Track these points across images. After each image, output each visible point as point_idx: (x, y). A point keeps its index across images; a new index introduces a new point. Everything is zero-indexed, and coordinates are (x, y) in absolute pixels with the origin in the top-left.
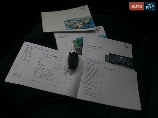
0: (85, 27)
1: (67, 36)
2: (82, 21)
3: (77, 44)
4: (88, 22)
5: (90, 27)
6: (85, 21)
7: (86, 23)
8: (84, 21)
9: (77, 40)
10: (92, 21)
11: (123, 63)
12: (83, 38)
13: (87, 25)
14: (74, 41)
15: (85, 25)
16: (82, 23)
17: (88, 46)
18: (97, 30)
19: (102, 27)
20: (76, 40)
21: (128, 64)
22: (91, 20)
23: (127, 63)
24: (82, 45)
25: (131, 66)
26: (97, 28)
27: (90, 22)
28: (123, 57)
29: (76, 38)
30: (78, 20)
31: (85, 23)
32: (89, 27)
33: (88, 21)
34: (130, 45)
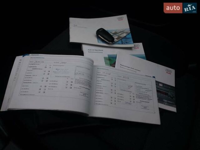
0: (120, 42)
1: (97, 51)
2: (117, 34)
3: (108, 62)
4: (125, 37)
5: (127, 42)
6: (121, 35)
7: (123, 37)
8: (119, 34)
9: (109, 57)
10: (130, 36)
11: (163, 92)
12: (117, 55)
13: (123, 40)
14: (105, 58)
15: (121, 39)
16: (117, 37)
17: (122, 66)
18: (135, 48)
19: (141, 45)
20: (107, 56)
21: (169, 94)
22: (128, 34)
23: (168, 92)
24: (115, 63)
25: (172, 97)
26: (134, 45)
27: (127, 37)
28: (163, 84)
29: (108, 55)
30: (114, 32)
31: (121, 37)
32: (125, 43)
33: (125, 35)
34: (173, 71)
